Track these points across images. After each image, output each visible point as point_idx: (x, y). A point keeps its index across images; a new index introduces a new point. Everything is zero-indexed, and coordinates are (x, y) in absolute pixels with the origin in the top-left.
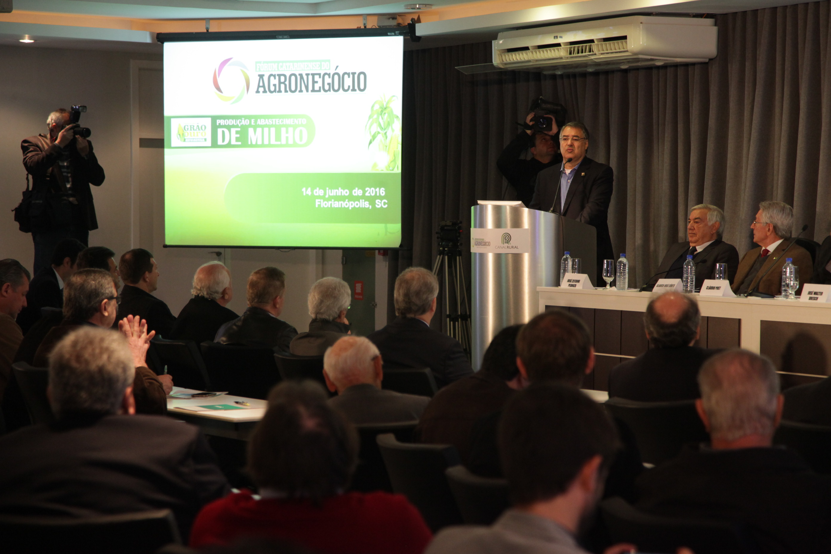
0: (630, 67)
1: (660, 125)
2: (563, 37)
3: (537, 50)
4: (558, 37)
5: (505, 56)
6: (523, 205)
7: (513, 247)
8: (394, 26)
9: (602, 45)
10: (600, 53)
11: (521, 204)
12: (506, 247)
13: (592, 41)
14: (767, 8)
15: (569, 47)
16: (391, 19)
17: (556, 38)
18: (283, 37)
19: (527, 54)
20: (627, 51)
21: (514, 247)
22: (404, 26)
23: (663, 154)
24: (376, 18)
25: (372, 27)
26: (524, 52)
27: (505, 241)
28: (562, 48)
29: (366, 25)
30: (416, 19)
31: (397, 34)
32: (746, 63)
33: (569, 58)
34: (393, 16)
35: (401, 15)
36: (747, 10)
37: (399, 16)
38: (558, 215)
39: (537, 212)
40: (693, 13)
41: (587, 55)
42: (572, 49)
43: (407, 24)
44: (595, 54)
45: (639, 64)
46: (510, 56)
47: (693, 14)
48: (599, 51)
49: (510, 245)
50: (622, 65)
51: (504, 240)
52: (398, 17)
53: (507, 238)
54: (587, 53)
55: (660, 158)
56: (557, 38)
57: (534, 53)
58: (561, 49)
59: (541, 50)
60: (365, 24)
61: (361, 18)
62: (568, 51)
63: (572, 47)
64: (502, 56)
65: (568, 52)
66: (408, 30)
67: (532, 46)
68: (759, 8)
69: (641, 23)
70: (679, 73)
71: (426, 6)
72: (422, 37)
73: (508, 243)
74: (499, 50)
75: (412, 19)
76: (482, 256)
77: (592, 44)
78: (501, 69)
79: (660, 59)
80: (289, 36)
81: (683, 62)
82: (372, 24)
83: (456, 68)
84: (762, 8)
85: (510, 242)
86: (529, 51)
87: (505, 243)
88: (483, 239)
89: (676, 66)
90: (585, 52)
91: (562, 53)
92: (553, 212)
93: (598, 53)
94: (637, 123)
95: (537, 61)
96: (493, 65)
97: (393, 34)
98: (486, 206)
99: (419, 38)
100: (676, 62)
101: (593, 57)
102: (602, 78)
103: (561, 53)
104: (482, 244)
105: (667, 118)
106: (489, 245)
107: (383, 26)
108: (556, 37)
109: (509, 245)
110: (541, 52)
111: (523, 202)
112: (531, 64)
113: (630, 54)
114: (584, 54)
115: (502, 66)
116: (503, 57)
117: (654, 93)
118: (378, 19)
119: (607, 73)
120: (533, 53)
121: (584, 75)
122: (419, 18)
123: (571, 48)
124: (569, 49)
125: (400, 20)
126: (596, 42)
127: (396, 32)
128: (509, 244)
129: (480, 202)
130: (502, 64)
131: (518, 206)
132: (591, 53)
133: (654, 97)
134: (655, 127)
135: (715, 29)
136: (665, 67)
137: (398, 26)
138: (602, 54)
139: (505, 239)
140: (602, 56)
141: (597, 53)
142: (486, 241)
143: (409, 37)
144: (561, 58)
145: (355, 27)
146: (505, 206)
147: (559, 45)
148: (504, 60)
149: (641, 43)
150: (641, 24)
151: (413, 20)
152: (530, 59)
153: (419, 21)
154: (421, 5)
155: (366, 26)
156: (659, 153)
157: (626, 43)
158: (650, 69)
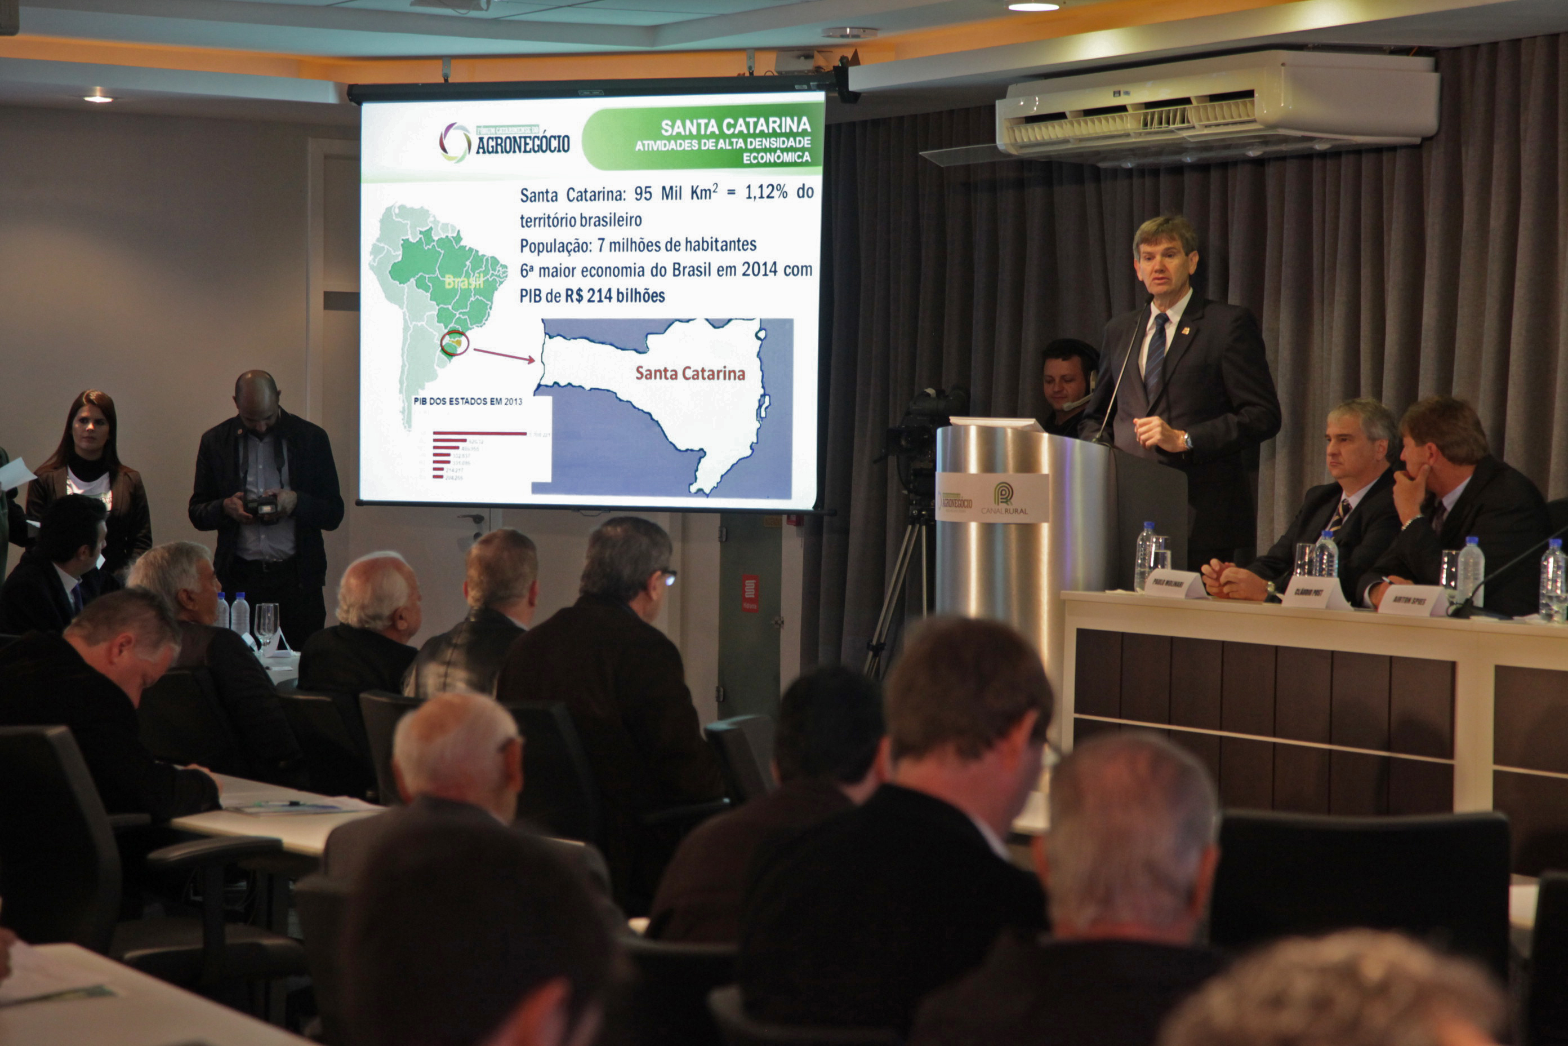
0: (1265, 153)
1: (1326, 272)
2: (1131, 93)
3: (1081, 119)
4: (1122, 93)
5: (1020, 131)
6: (1039, 427)
7: (1016, 511)
8: (809, 71)
9: (1205, 108)
10: (1203, 125)
11: (1034, 423)
12: (1004, 511)
13: (1187, 101)
14: (1540, 36)
15: (1144, 113)
16: (802, 58)
17: (1118, 95)
18: (591, 93)
19: (1062, 127)
20: (1254, 121)
21: (1019, 511)
22: (828, 72)
23: (1331, 328)
24: (772, 57)
25: (765, 73)
26: (1056, 123)
27: (1002, 499)
28: (1129, 114)
29: (753, 69)
30: (850, 59)
31: (812, 88)
32: (1495, 146)
33: (1143, 134)
34: (807, 53)
35: (822, 49)
36: (1499, 38)
37: (819, 52)
38: (1108, 448)
39: (1068, 440)
40: (1390, 46)
41: (1173, 129)
42: (1149, 118)
43: (832, 68)
44: (1194, 127)
45: (1284, 147)
46: (1030, 130)
47: (1390, 48)
48: (1200, 120)
49: (1011, 507)
50: (1250, 150)
51: (1000, 497)
52: (816, 54)
53: (1005, 493)
54: (1178, 125)
55: (1325, 337)
56: (1120, 95)
57: (1076, 124)
58: (1127, 117)
59: (1088, 118)
60: (750, 68)
61: (743, 57)
62: (1140, 120)
63: (1147, 113)
64: (1014, 131)
65: (1140, 123)
66: (834, 81)
67: (1071, 112)
68: (1523, 37)
69: (1283, 64)
70: (1363, 167)
71: (864, 31)
72: (862, 95)
73: (1006, 502)
74: (1009, 119)
75: (843, 59)
76: (957, 530)
77: (1187, 106)
78: (1010, 155)
79: (1321, 139)
80: (603, 92)
81: (1376, 144)
82: (766, 66)
83: (920, 153)
84: (1529, 35)
85: (1012, 500)
86: (1066, 120)
87: (1002, 502)
88: (958, 495)
89: (1358, 151)
90: (1174, 123)
91: (1129, 125)
92: (1100, 441)
93: (1200, 125)
94: (1281, 266)
95: (1081, 140)
96: (996, 147)
97: (805, 87)
98: (966, 428)
99: (856, 96)
100: (1354, 143)
101: (1185, 134)
102: (1215, 175)
103: (1127, 125)
104: (957, 505)
105: (1339, 257)
106: (969, 506)
107: (786, 72)
108: (1117, 93)
109: (1008, 507)
110: (1089, 123)
111: (1039, 420)
112: (1070, 146)
113: (1261, 127)
114: (1172, 126)
115: (1013, 151)
116: (1017, 132)
117: (1316, 206)
118: (777, 57)
119: (1224, 165)
120: (1072, 125)
121: (1178, 170)
122: (856, 55)
123: (1146, 115)
124: (1142, 118)
125: (820, 61)
126: (1195, 103)
127: (811, 83)
128: (1008, 504)
129: (953, 420)
130: (1012, 145)
131: (1028, 429)
132: (1186, 125)
133: (1316, 216)
134: (1316, 273)
135: (1434, 78)
136: (1336, 153)
137: (817, 71)
138: (1206, 126)
139: (1002, 495)
140: (1206, 131)
141: (1197, 125)
142: (964, 499)
143: (836, 94)
144: (1128, 135)
145: (733, 73)
146: (1004, 429)
147: (1122, 109)
148: (1019, 140)
149: (1282, 105)
150: (1283, 68)
151: (845, 61)
152: (1067, 136)
153: (856, 61)
154: (856, 30)
155: (753, 71)
156: (1323, 327)
157: (1253, 103)
158: (1308, 156)
